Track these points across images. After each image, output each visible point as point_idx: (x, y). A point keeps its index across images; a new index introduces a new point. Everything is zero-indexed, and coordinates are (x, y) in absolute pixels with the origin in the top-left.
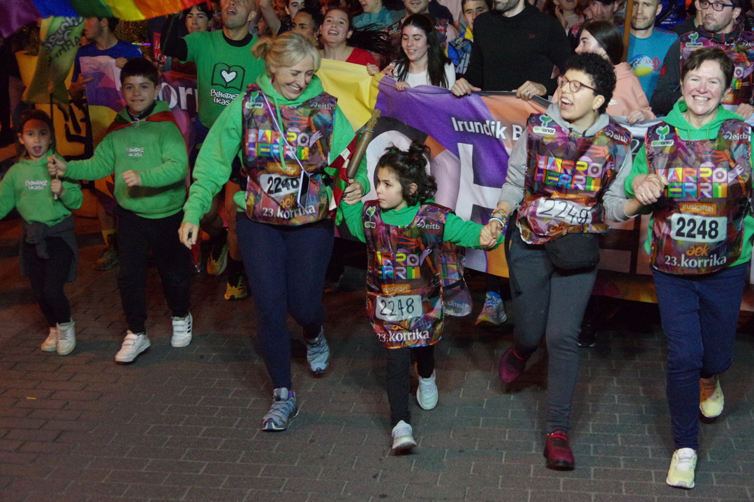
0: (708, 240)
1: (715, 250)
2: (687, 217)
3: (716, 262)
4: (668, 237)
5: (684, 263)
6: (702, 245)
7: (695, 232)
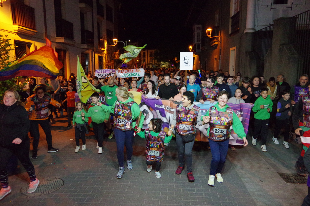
0: (222, 134)
1: (224, 136)
2: (217, 129)
3: (224, 139)
4: (213, 133)
5: (217, 139)
6: (221, 135)
7: (219, 132)
